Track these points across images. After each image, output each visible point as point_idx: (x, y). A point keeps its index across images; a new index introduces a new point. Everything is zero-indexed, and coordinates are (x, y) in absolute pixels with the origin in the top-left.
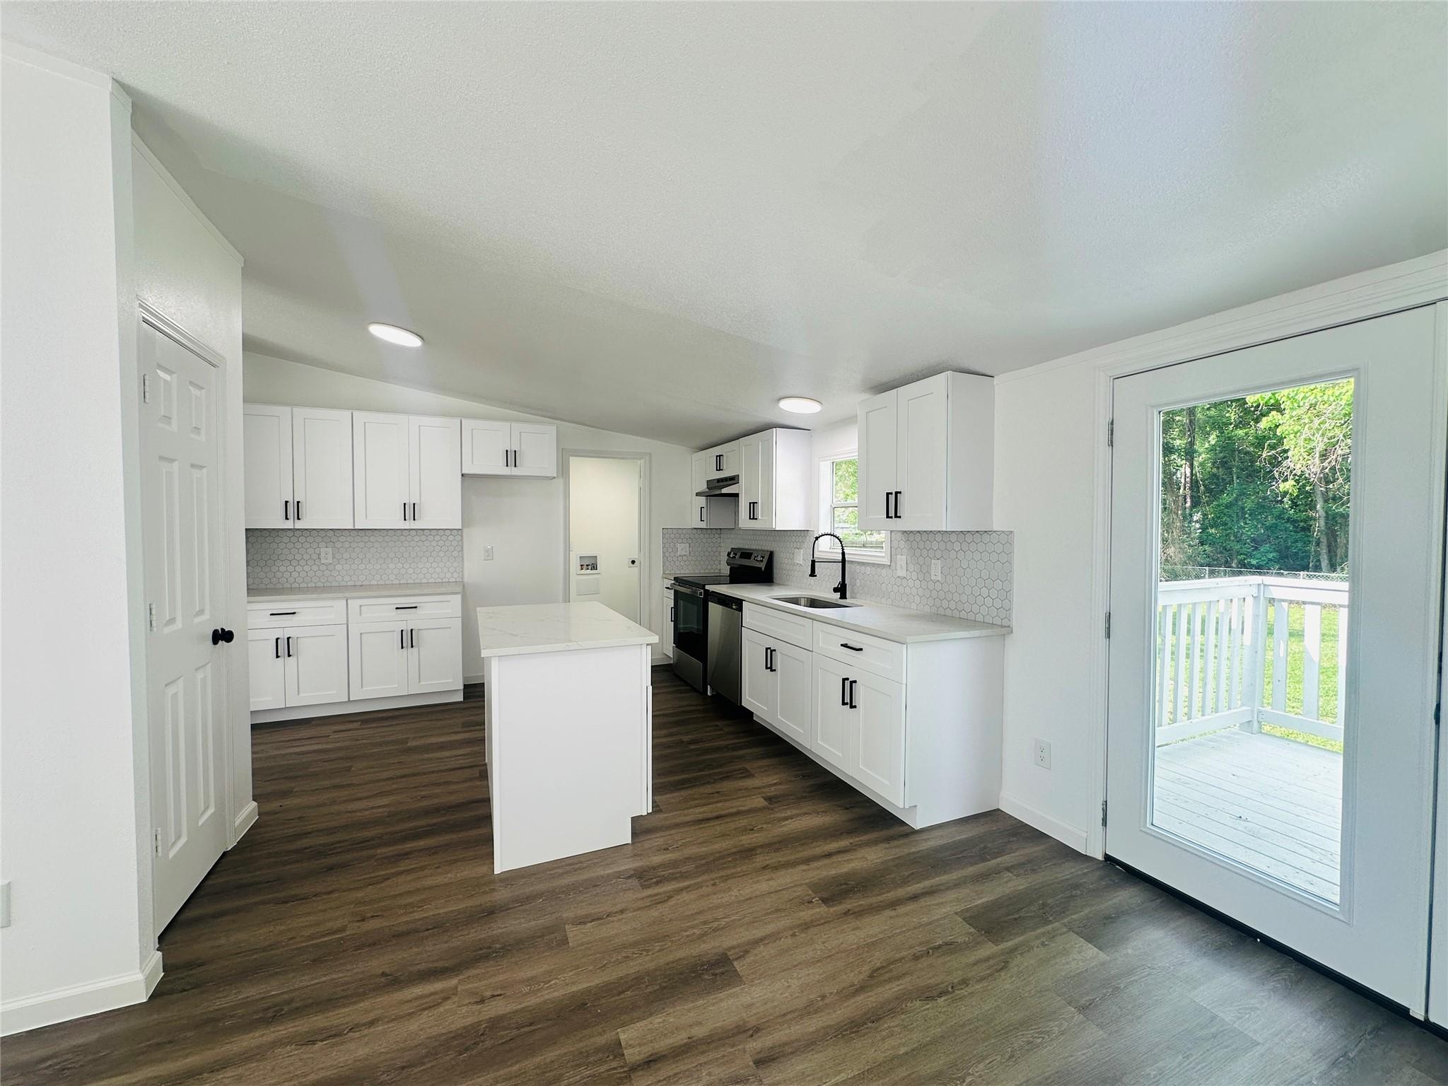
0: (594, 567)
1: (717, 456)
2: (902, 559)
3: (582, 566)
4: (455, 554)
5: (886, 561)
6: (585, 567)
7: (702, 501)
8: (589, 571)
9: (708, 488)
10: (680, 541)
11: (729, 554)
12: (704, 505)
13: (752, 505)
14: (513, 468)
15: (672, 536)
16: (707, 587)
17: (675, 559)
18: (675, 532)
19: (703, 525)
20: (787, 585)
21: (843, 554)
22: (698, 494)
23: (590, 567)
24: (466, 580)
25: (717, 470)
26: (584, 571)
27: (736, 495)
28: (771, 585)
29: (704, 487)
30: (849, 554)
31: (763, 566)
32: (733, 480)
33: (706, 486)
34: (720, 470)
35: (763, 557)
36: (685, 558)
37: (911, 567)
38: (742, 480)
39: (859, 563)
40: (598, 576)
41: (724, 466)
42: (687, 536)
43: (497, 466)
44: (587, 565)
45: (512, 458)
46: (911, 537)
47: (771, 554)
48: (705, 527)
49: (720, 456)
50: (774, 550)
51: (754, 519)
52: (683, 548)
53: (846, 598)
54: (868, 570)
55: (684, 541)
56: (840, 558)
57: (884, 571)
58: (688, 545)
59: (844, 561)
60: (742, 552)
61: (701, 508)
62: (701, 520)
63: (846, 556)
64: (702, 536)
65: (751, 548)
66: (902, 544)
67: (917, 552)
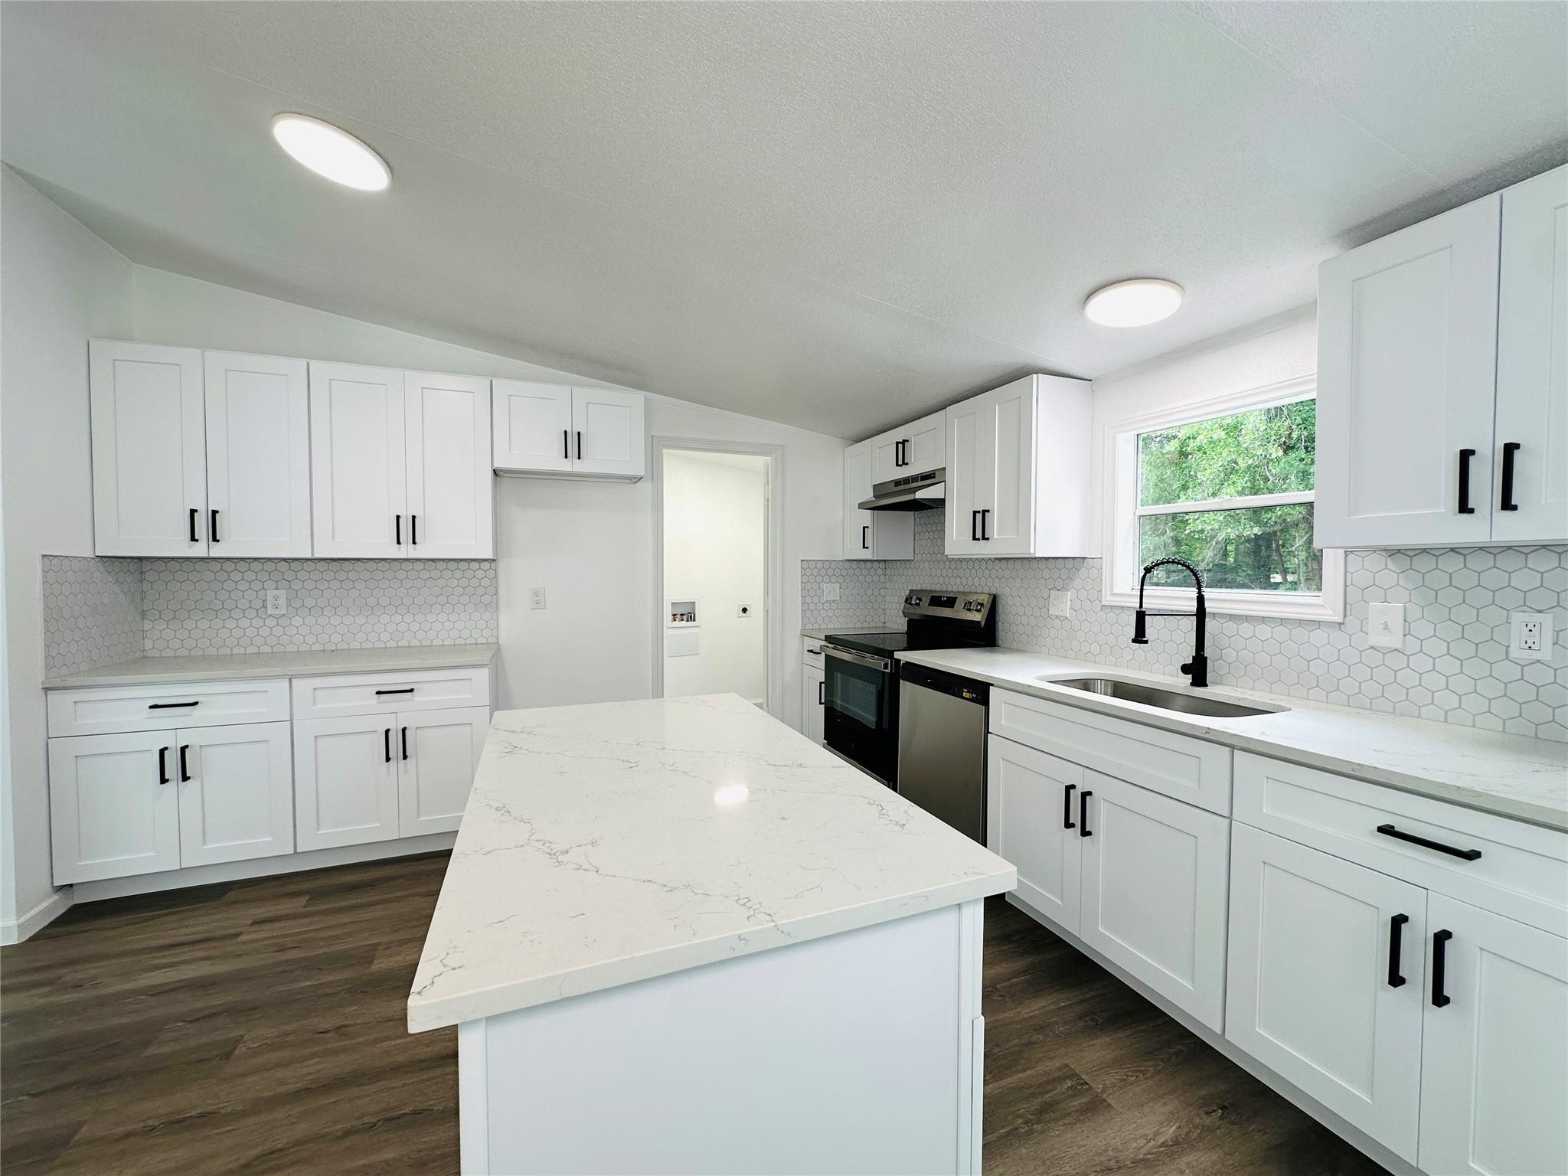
0: (691, 617)
1: (897, 443)
2: (1385, 612)
3: (674, 615)
4: (486, 599)
5: (1330, 614)
6: (679, 617)
7: (867, 516)
8: (684, 623)
9: (874, 496)
10: (826, 579)
11: (908, 600)
12: (868, 523)
13: (979, 515)
14: (576, 459)
15: (815, 571)
16: (897, 655)
17: (820, 606)
18: (819, 565)
19: (867, 555)
20: (1032, 652)
21: (1200, 599)
22: (861, 506)
23: (685, 617)
24: (502, 641)
25: (897, 465)
26: (677, 623)
27: (940, 503)
28: (994, 652)
29: (869, 495)
30: (1209, 599)
32: (929, 478)
33: (872, 495)
34: (904, 463)
35: (980, 605)
36: (834, 606)
37: (1423, 628)
38: (953, 477)
39: (1232, 617)
40: (695, 630)
41: (913, 457)
42: (837, 572)
43: (551, 459)
44: (682, 615)
45: (573, 444)
46: (1423, 562)
48: (870, 558)
49: (904, 442)
50: (994, 593)
51: (983, 538)
52: (831, 591)
53: (1207, 686)
54: (1264, 631)
55: (833, 579)
56: (1193, 606)
57: (1319, 636)
58: (837, 585)
59: (1201, 614)
60: (932, 597)
61: (864, 528)
62: (864, 547)
63: (1207, 604)
64: (865, 572)
65: (955, 589)
66: (1387, 578)
67: (1451, 596)
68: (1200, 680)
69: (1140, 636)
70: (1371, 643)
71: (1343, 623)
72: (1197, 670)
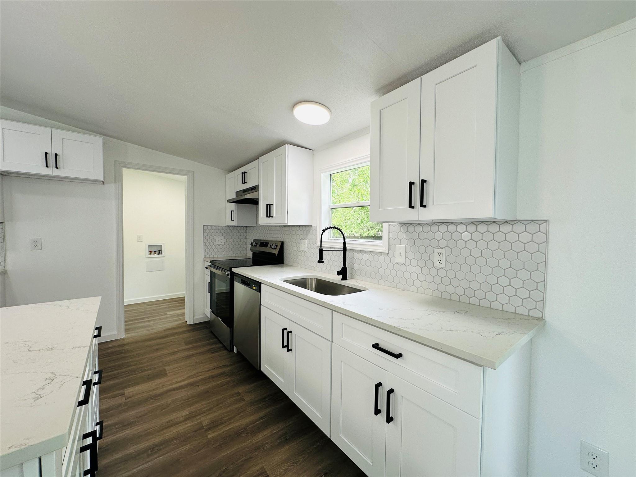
0: (160, 252)
1: (242, 174)
2: (400, 249)
3: (150, 252)
5: (385, 250)
6: (153, 252)
7: (232, 206)
8: (156, 255)
10: (217, 234)
11: (252, 244)
12: (234, 209)
13: (268, 206)
14: (55, 169)
15: (210, 231)
16: (234, 270)
17: (213, 247)
18: (213, 228)
19: (233, 223)
20: (294, 266)
21: (345, 244)
22: (229, 201)
23: (157, 253)
24: (9, 268)
25: (242, 183)
26: (152, 256)
27: (257, 200)
28: (282, 267)
29: (233, 196)
30: (348, 243)
31: (276, 252)
32: (255, 189)
33: (235, 195)
34: (245, 183)
35: (277, 246)
36: (221, 247)
37: (410, 255)
38: (261, 188)
39: (357, 251)
40: (162, 259)
41: (248, 180)
42: (223, 231)
44: (155, 251)
45: (52, 160)
46: (411, 229)
47: (283, 243)
48: (234, 225)
49: (244, 174)
50: (283, 241)
51: (270, 216)
52: (219, 240)
53: (347, 280)
54: (365, 256)
55: (221, 234)
56: (342, 247)
57: (382, 258)
58: (223, 237)
59: (345, 250)
60: (261, 242)
61: (232, 211)
62: (232, 220)
63: (347, 245)
64: (233, 231)
65: (268, 239)
66: (401, 235)
67: (418, 242)
68: (345, 278)
69: (321, 260)
70: (396, 261)
71: (388, 253)
72: (343, 273)
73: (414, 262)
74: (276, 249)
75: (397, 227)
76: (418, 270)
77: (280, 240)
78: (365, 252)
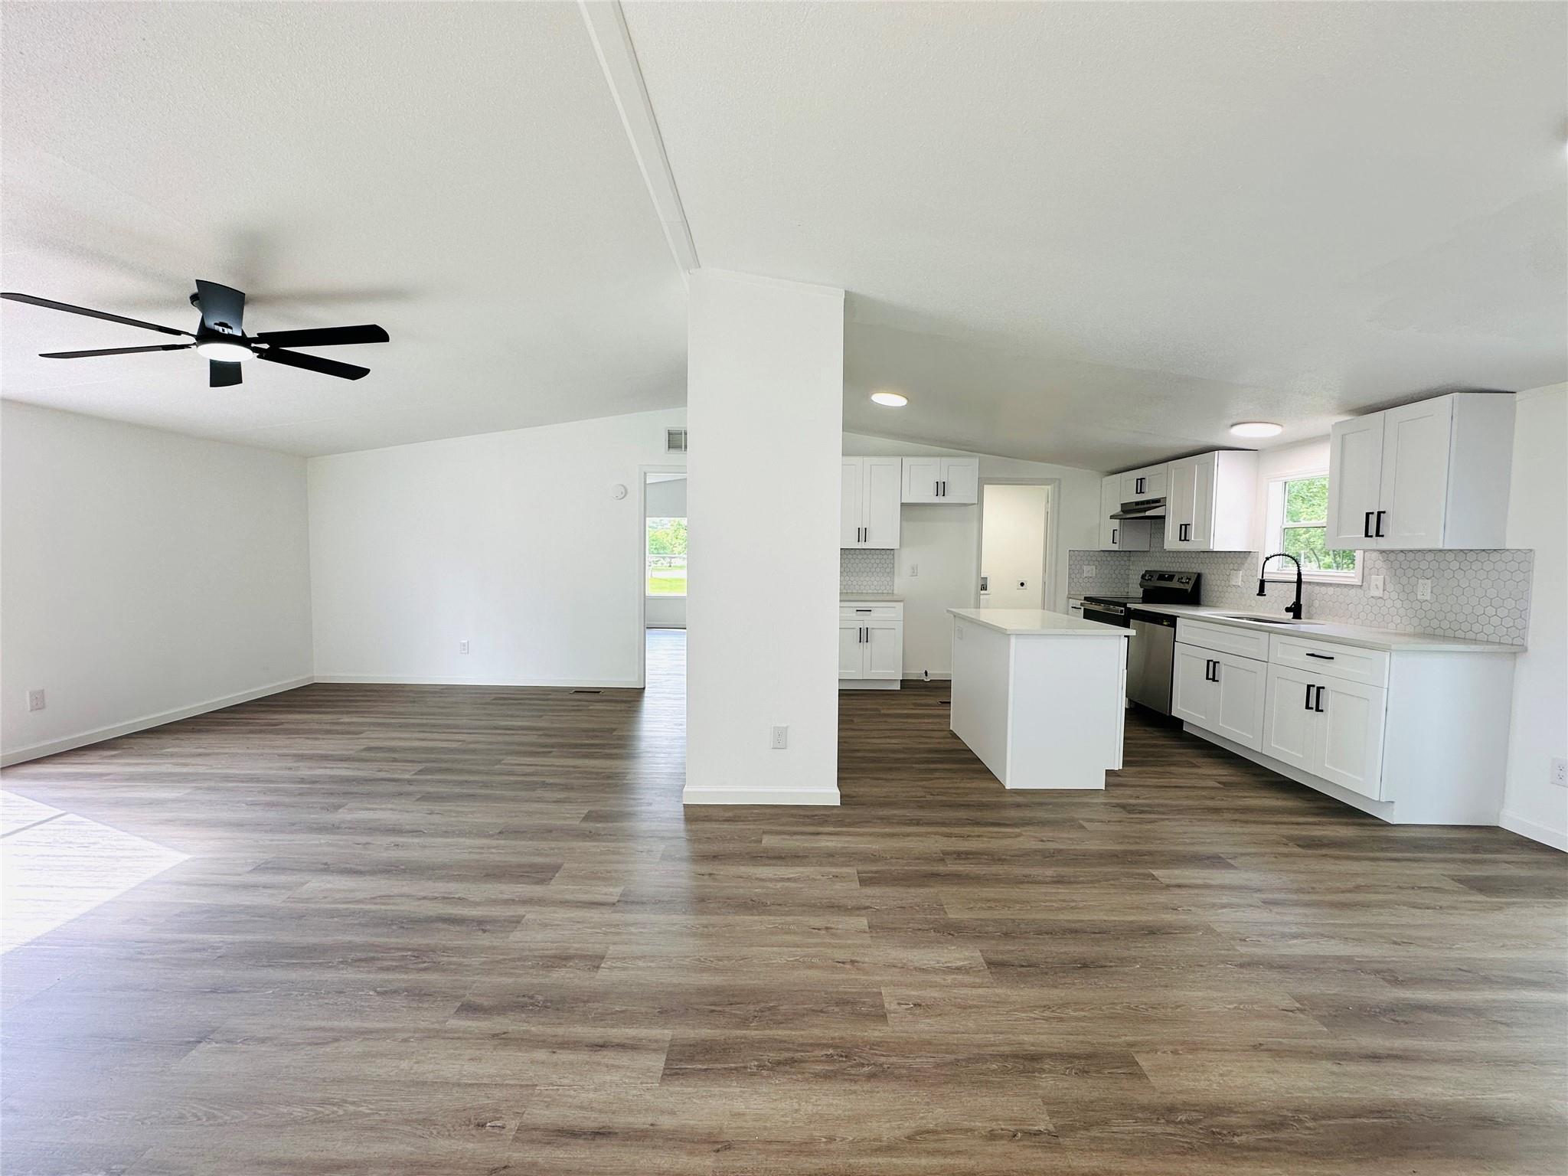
0: (985, 588)
1: (1137, 479)
2: (1377, 580)
4: (888, 570)
5: (1357, 581)
7: (1116, 523)
9: (1122, 511)
10: (1088, 562)
11: (1143, 577)
12: (1117, 528)
13: (1183, 527)
14: (942, 496)
15: (1078, 558)
16: (1129, 605)
17: (1081, 579)
18: (1082, 554)
19: (1115, 547)
21: (1299, 574)
22: (1112, 517)
24: (896, 592)
25: (1137, 493)
27: (1163, 517)
29: (1118, 510)
30: (1304, 575)
31: (1189, 587)
32: (1158, 503)
33: (1120, 509)
34: (1141, 492)
35: (1190, 579)
36: (1091, 580)
37: (1390, 587)
38: (1171, 504)
39: (1318, 584)
40: (987, 597)
41: (1146, 489)
42: (1094, 559)
43: (930, 497)
45: (941, 488)
46: (1392, 557)
47: (1199, 576)
48: (1117, 549)
49: (1141, 479)
50: (1199, 572)
51: (1185, 540)
52: (1089, 570)
53: (1301, 619)
54: (1331, 590)
55: (1091, 563)
56: (1295, 578)
57: (1353, 592)
58: (1094, 567)
59: (1299, 582)
60: (1160, 575)
61: (1114, 530)
62: (1113, 542)
63: (1302, 577)
64: (1114, 559)
65: (1172, 570)
66: (1380, 564)
67: (1400, 572)
68: (1297, 615)
69: (1261, 592)
70: (1371, 595)
71: (1361, 586)
72: (1296, 610)
73: (1394, 596)
74: (1188, 583)
75: (1375, 555)
76: (1398, 604)
77: (1195, 570)
78: (1331, 585)
